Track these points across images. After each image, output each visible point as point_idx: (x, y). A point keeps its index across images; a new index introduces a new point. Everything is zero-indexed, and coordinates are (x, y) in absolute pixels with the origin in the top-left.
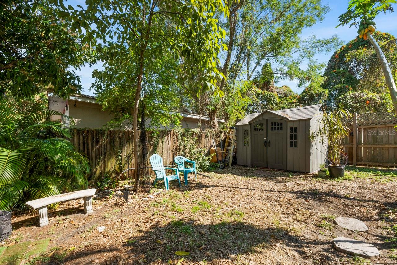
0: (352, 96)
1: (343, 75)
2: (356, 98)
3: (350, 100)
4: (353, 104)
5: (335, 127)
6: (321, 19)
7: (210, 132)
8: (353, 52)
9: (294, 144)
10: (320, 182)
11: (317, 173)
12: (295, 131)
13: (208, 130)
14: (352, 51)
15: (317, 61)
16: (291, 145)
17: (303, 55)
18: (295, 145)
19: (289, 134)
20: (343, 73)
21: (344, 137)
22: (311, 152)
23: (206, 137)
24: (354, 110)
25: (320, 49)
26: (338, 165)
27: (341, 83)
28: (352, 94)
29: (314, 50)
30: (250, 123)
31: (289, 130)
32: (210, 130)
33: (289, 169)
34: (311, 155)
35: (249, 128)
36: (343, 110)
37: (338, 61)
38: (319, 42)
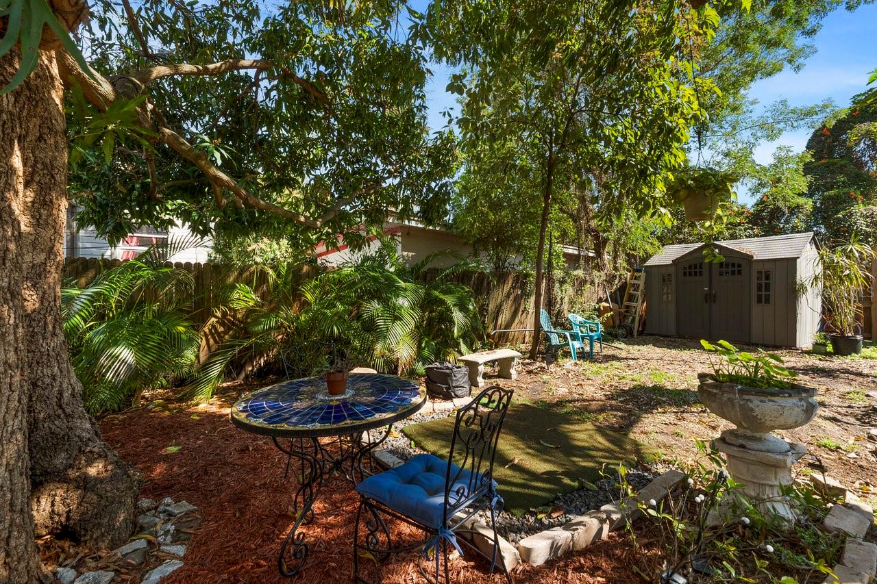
0: (865, 213)
1: (842, 169)
2: (873, 218)
3: (862, 221)
4: (868, 229)
5: (847, 272)
6: (798, 68)
7: (599, 276)
8: (864, 127)
9: (764, 299)
10: (820, 359)
11: (810, 347)
12: (767, 277)
13: (595, 273)
14: (862, 125)
15: (792, 149)
16: (759, 301)
17: (759, 134)
18: (767, 301)
19: (755, 282)
20: (842, 166)
21: (861, 288)
22: (798, 311)
23: (592, 283)
24: (870, 240)
25: (795, 124)
26: (850, 335)
27: (838, 188)
28: (865, 210)
29: (782, 125)
30: (676, 262)
31: (755, 275)
32: (598, 274)
33: (754, 340)
34: (799, 315)
35: (672, 270)
36: (857, 245)
37: (830, 140)
38: (793, 112)
